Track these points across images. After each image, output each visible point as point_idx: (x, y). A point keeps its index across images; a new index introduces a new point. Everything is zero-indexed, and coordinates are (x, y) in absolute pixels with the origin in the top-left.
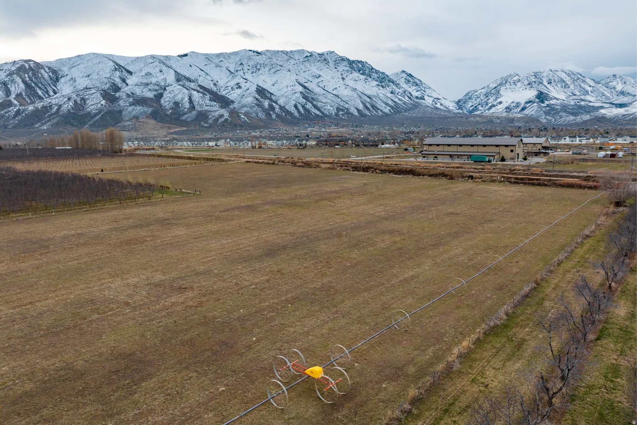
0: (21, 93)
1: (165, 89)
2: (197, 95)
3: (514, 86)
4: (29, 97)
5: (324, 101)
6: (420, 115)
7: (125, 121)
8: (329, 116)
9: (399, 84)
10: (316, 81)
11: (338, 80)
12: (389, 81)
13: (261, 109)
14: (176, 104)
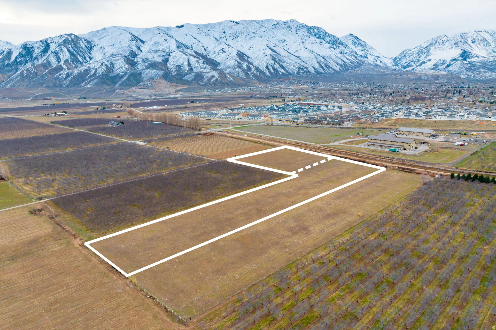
0: (67, 60)
1: (170, 55)
2: (194, 59)
3: (442, 46)
4: (73, 62)
5: (288, 62)
6: (363, 72)
7: (144, 81)
8: (292, 74)
9: (347, 45)
10: (282, 45)
11: (299, 44)
12: (339, 43)
13: (241, 70)
14: (179, 66)
